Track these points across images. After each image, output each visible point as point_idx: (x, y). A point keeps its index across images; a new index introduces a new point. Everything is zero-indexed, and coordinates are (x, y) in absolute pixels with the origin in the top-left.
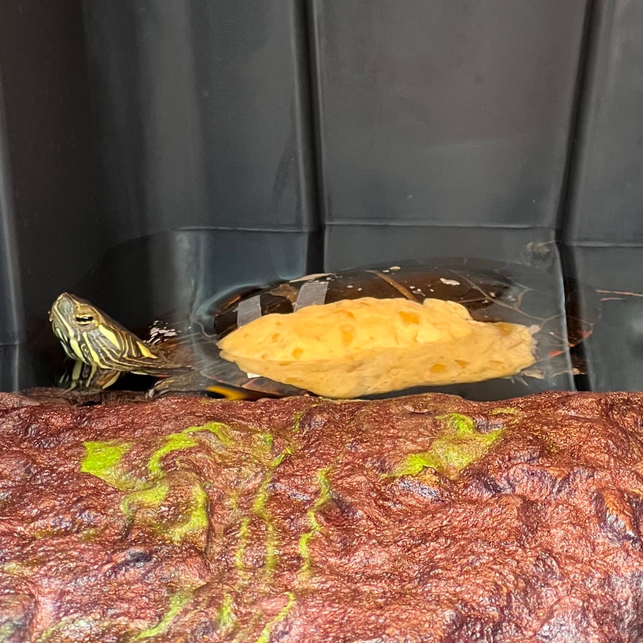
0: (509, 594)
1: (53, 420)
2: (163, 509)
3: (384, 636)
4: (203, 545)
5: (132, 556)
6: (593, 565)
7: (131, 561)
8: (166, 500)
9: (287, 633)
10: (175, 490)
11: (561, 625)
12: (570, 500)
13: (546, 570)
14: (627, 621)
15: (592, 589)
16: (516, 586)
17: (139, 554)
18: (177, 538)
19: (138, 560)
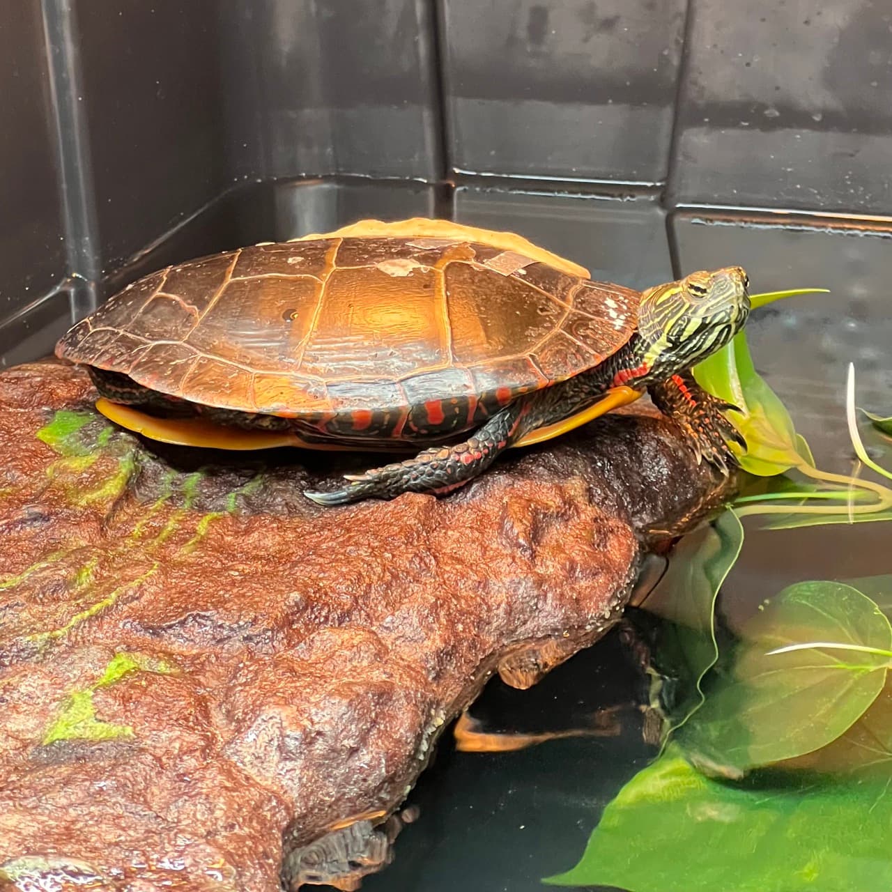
0: (369, 586)
1: (58, 391)
2: (85, 475)
3: (220, 610)
4: (106, 512)
5: (30, 515)
6: (474, 568)
7: (28, 520)
8: (90, 467)
9: (137, 598)
10: (103, 459)
11: (404, 618)
12: (483, 505)
13: (421, 567)
14: (495, 625)
15: (463, 590)
16: (380, 579)
17: (36, 513)
18: (83, 503)
19: (35, 520)
